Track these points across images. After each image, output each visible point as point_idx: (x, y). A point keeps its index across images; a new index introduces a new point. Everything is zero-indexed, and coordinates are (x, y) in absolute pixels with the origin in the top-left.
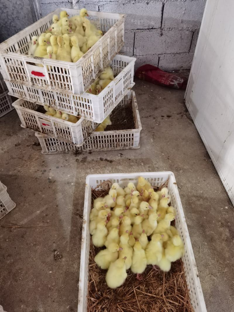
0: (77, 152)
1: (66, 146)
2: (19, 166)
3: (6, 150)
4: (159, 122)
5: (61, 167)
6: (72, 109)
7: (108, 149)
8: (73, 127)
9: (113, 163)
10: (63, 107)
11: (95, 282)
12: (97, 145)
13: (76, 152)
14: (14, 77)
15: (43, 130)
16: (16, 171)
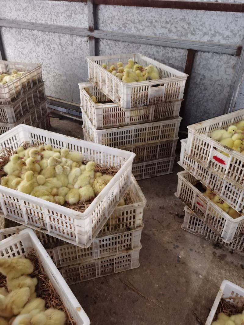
0: (218, 245)
1: (209, 232)
2: (156, 229)
3: (150, 208)
5: (196, 251)
6: (236, 203)
8: (229, 221)
10: (226, 197)
13: (216, 243)
14: (194, 154)
15: (194, 208)
16: (151, 232)
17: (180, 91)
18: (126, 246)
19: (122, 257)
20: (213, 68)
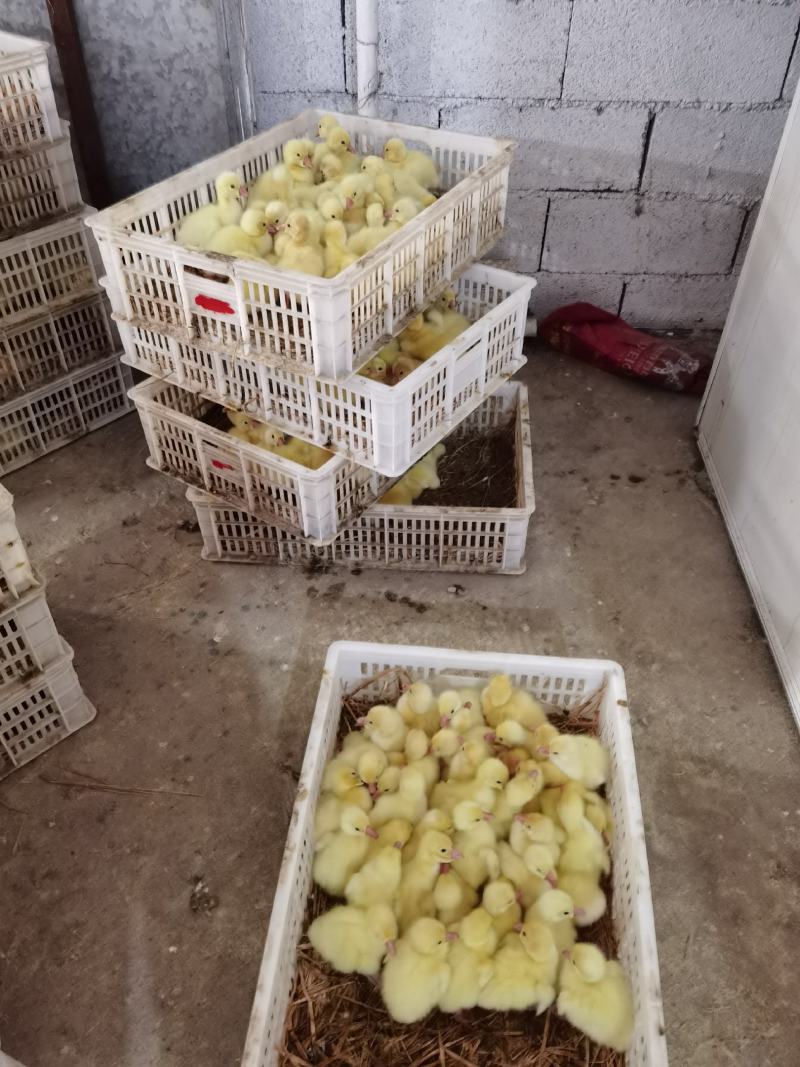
0: (315, 566)
1: (282, 540)
2: (126, 592)
3: (93, 535)
4: (601, 497)
5: (258, 607)
6: (309, 425)
7: (416, 566)
8: (306, 480)
9: (428, 613)
10: (282, 414)
11: (310, 1004)
12: (382, 548)
13: (311, 563)
14: (143, 309)
15: (214, 483)
16: (112, 606)
17: (43, 108)
18: (14, 667)
19: (21, 709)
20: (146, 15)
